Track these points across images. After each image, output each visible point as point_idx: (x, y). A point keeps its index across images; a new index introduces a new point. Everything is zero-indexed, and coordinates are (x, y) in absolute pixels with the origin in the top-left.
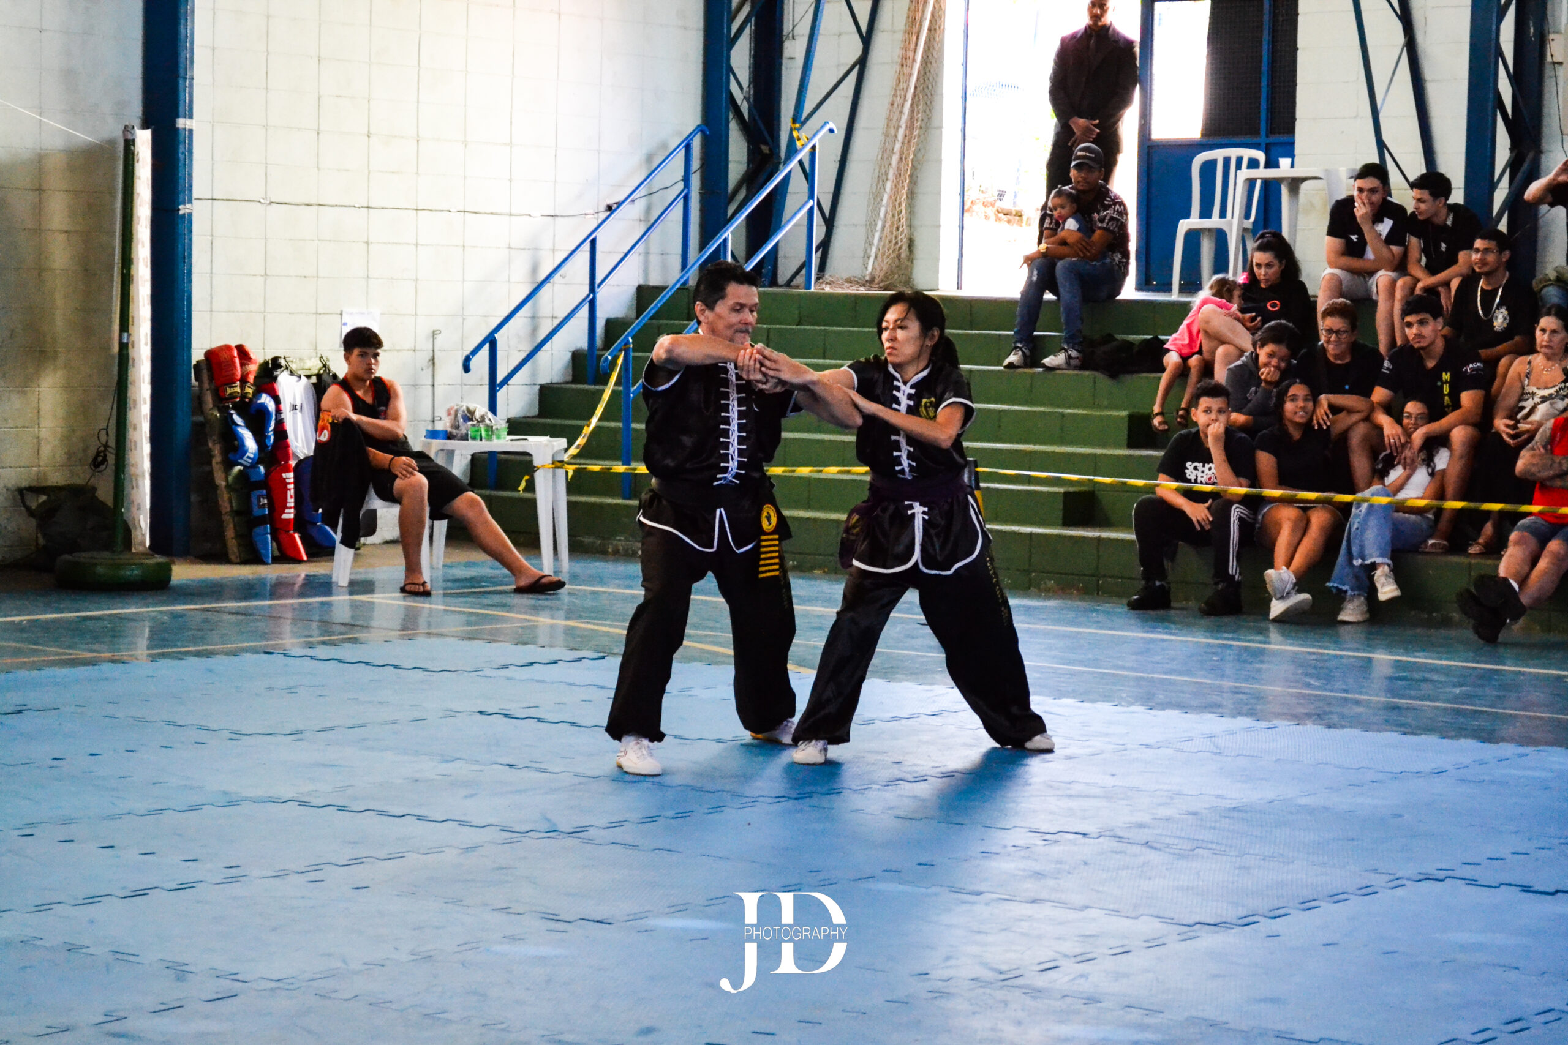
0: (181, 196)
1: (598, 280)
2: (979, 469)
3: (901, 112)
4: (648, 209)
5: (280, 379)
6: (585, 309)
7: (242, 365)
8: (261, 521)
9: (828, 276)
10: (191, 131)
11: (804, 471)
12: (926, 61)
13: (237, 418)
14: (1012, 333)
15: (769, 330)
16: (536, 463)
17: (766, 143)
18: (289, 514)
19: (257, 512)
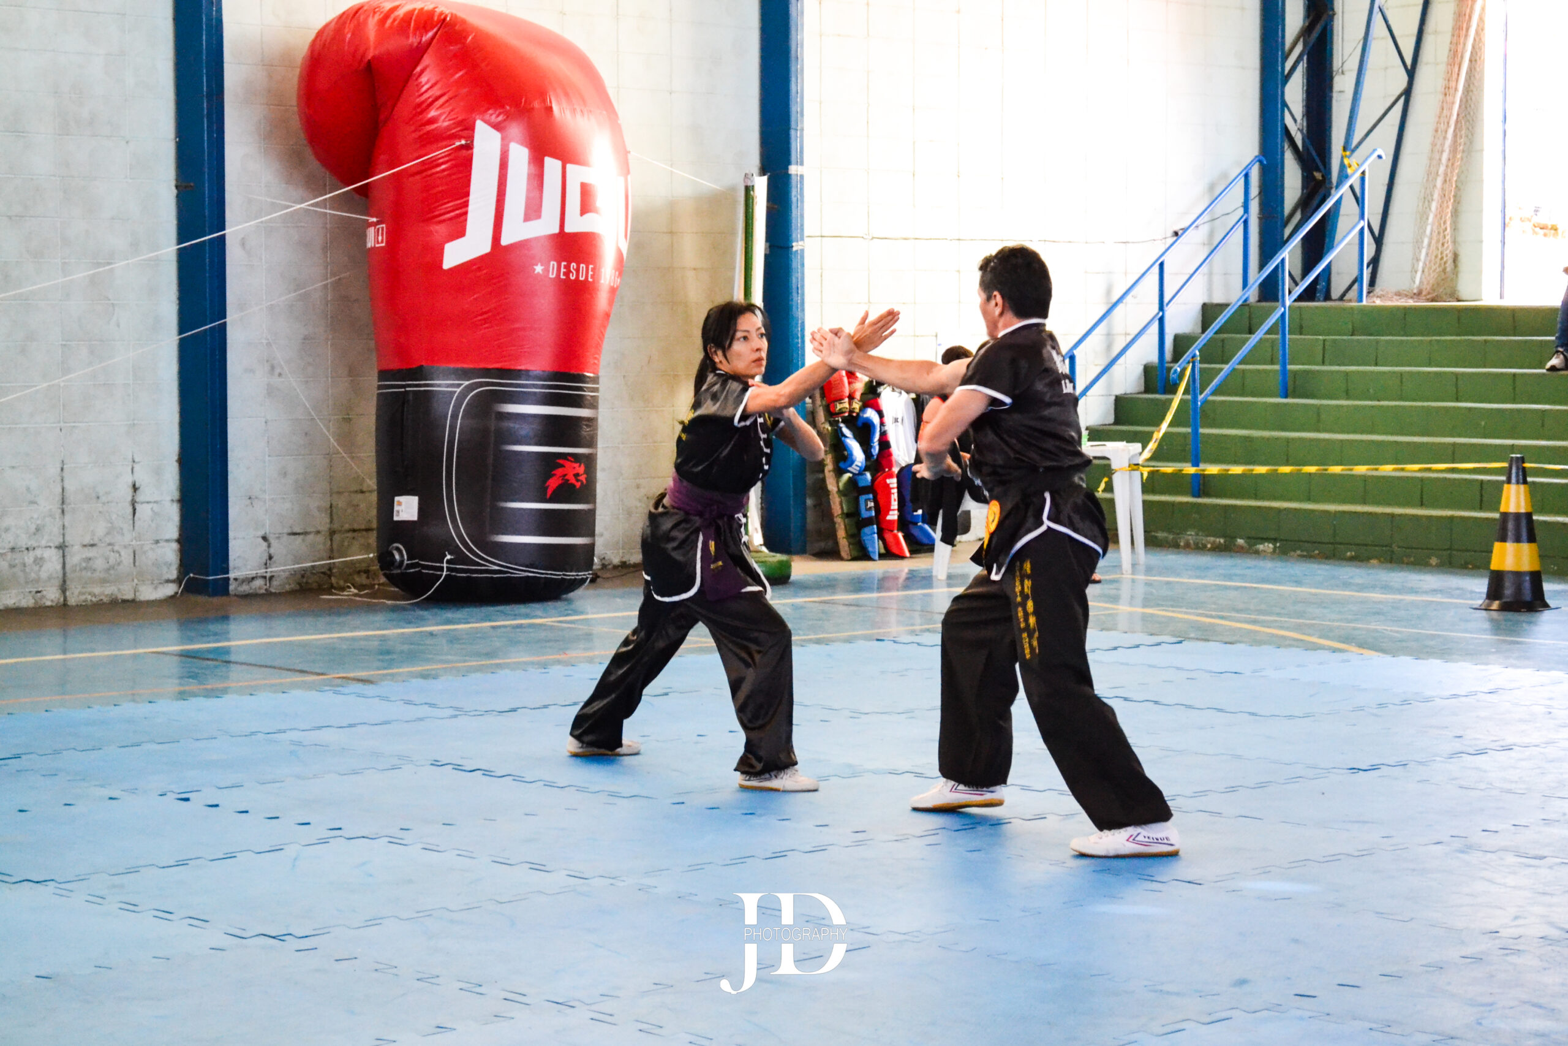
0: (794, 236)
1: (1167, 298)
2: (1527, 465)
3: (1445, 138)
4: (1211, 234)
5: (882, 395)
6: (1156, 325)
7: (850, 383)
8: (869, 522)
9: (1378, 289)
10: (802, 177)
11: (1361, 470)
12: (1468, 90)
13: (846, 431)
14: (1553, 338)
15: (1324, 340)
16: (1113, 467)
17: (1318, 170)
18: (893, 516)
19: (865, 514)
